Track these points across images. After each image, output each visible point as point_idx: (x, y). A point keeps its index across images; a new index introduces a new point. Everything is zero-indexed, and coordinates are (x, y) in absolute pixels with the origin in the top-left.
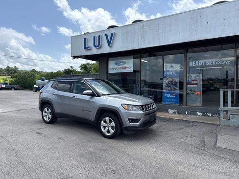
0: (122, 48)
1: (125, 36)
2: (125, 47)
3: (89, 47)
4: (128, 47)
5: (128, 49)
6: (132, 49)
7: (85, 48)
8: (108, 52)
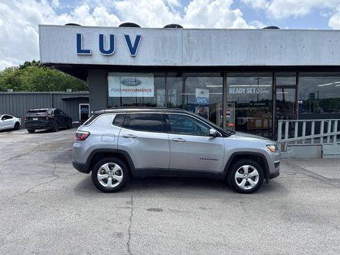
0: (155, 61)
1: (160, 45)
2: (161, 61)
3: (88, 51)
4: (165, 61)
5: (167, 65)
6: (172, 65)
7: (79, 50)
8: (129, 64)
